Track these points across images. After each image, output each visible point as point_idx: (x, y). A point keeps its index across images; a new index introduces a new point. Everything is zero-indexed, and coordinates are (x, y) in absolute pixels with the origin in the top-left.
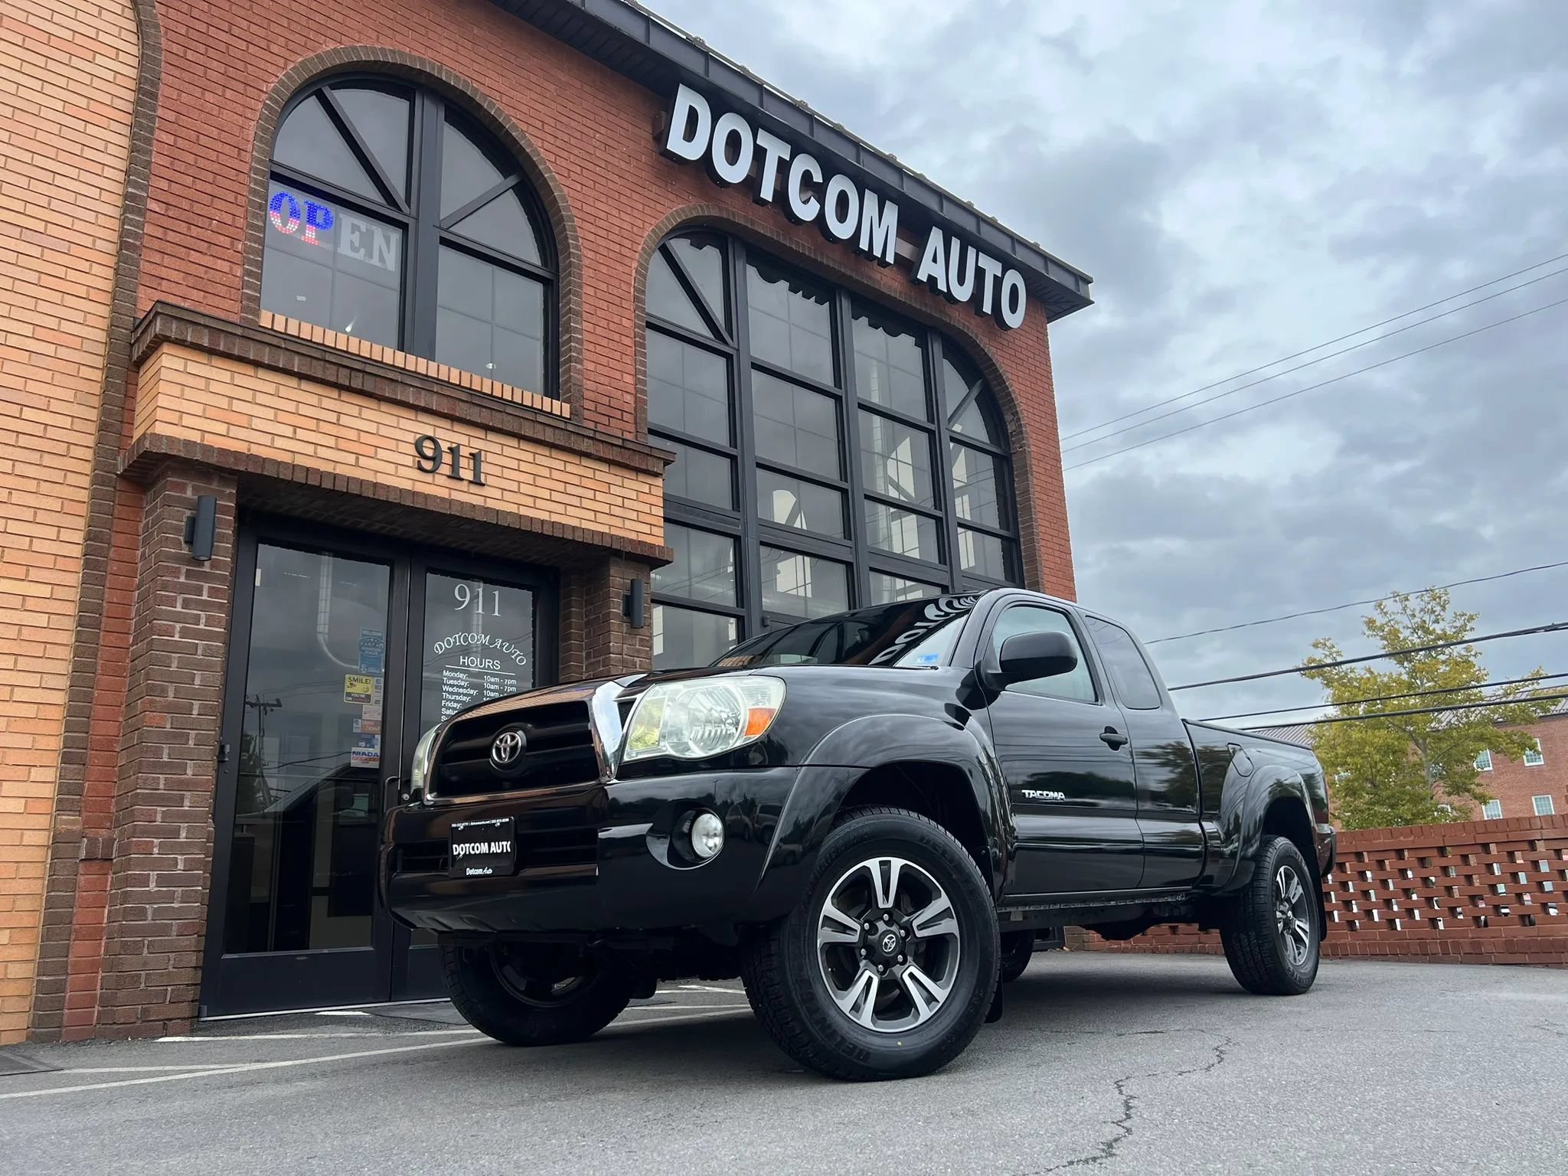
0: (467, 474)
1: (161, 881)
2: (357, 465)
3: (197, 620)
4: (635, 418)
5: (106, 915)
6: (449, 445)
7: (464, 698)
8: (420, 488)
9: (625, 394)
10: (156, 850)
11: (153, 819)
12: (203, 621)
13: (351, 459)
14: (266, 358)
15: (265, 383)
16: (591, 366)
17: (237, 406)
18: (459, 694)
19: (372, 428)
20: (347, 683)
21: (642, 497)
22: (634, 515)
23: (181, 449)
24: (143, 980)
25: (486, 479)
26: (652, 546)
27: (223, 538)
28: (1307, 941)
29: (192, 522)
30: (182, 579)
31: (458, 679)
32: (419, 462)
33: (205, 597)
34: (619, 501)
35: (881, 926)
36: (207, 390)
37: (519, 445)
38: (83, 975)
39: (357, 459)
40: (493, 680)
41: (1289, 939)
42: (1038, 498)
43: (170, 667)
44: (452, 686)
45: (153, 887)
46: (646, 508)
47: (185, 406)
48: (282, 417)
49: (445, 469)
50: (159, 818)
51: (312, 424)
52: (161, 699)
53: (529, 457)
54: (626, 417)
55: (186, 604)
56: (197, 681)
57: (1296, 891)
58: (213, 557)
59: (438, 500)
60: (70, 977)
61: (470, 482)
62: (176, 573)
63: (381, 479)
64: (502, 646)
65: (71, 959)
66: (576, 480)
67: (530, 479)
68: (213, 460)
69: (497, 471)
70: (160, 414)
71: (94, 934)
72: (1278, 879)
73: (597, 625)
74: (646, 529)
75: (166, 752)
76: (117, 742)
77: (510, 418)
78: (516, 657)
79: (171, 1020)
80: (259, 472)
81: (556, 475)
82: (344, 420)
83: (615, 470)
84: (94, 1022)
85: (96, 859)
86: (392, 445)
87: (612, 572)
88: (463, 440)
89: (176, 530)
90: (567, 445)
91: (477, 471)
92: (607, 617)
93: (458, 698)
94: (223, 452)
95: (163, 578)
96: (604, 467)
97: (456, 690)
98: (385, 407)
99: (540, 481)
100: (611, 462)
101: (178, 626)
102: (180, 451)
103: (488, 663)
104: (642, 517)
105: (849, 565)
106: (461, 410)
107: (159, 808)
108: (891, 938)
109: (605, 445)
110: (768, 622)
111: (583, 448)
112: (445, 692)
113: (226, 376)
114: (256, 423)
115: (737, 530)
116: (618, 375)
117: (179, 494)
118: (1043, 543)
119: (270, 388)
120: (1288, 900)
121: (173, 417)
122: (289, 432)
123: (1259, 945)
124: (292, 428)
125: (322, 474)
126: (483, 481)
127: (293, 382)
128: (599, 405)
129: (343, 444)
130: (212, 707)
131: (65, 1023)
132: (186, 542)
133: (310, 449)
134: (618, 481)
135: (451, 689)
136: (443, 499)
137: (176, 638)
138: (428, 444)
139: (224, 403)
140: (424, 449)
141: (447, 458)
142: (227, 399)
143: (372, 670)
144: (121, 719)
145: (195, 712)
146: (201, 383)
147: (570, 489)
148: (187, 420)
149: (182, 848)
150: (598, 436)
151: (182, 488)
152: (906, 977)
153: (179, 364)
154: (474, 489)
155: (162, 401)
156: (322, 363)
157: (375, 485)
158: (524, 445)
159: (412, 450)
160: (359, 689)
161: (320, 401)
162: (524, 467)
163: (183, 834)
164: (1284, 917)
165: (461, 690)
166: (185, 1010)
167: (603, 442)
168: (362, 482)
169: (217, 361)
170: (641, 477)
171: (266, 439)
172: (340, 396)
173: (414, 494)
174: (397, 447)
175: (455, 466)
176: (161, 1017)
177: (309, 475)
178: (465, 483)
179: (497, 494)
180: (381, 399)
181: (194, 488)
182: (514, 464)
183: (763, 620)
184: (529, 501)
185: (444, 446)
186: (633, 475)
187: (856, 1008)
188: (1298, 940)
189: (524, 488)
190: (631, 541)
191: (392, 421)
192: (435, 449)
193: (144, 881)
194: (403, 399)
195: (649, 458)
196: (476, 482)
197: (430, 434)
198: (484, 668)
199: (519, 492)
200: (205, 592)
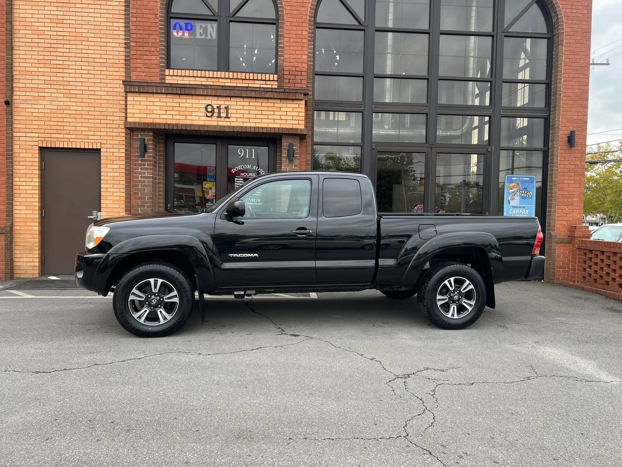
0: (223, 115)
2: (186, 119)
6: (217, 106)
8: (208, 123)
9: (303, 64)
12: (146, 173)
13: (184, 117)
15: (156, 98)
16: (287, 56)
17: (149, 108)
19: (190, 105)
20: (204, 184)
21: (295, 110)
22: (291, 118)
25: (231, 115)
27: (150, 148)
30: (140, 162)
31: (240, 181)
32: (206, 114)
33: (146, 167)
34: (285, 113)
36: (140, 105)
39: (186, 117)
43: (139, 187)
44: (238, 183)
47: (134, 111)
48: (162, 108)
49: (216, 115)
51: (171, 108)
52: (137, 196)
53: (247, 104)
54: (303, 73)
55: (141, 169)
56: (146, 190)
58: (147, 155)
59: (212, 126)
61: (225, 117)
62: (138, 160)
64: (255, 168)
66: (266, 109)
67: (247, 112)
68: (142, 127)
69: (235, 111)
70: (128, 115)
74: (296, 122)
75: (140, 210)
77: (237, 91)
78: (261, 172)
80: (155, 128)
81: (258, 108)
82: (181, 105)
83: (283, 101)
86: (197, 110)
87: (283, 141)
88: (222, 103)
89: (137, 148)
90: (261, 96)
91: (227, 113)
92: (282, 157)
95: (136, 163)
96: (279, 101)
98: (194, 97)
99: (252, 112)
100: (281, 99)
101: (140, 175)
102: (133, 126)
103: (250, 174)
104: (295, 118)
105: (427, 115)
106: (220, 92)
109: (278, 93)
110: (374, 147)
111: (268, 96)
113: (145, 99)
114: (155, 112)
116: (300, 57)
117: (137, 137)
119: (158, 100)
121: (132, 115)
122: (164, 112)
125: (173, 125)
126: (229, 116)
127: (164, 96)
128: (291, 72)
129: (181, 113)
130: (150, 197)
133: (170, 117)
134: (284, 105)
136: (215, 126)
137: (140, 179)
138: (209, 107)
140: (208, 109)
141: (216, 110)
142: (146, 106)
143: (211, 180)
145: (146, 199)
146: (138, 103)
147: (264, 113)
148: (136, 115)
151: (137, 135)
152: (158, 312)
153: (131, 99)
154: (226, 120)
155: (128, 111)
156: (171, 88)
157: (191, 125)
158: (245, 100)
159: (204, 110)
160: (207, 186)
161: (174, 100)
162: (245, 108)
167: (276, 92)
168: (186, 125)
169: (142, 95)
170: (295, 102)
171: (157, 116)
172: (180, 97)
173: (204, 126)
174: (199, 110)
175: (219, 113)
177: (170, 126)
178: (223, 118)
179: (235, 120)
180: (192, 95)
181: (141, 135)
182: (241, 108)
183: (372, 145)
184: (247, 120)
185: (215, 106)
186: (291, 102)
189: (246, 116)
190: (288, 129)
191: (197, 101)
192: (212, 108)
194: (199, 94)
195: (297, 94)
196: (227, 117)
197: (210, 103)
198: (249, 176)
199: (243, 118)
200: (146, 165)
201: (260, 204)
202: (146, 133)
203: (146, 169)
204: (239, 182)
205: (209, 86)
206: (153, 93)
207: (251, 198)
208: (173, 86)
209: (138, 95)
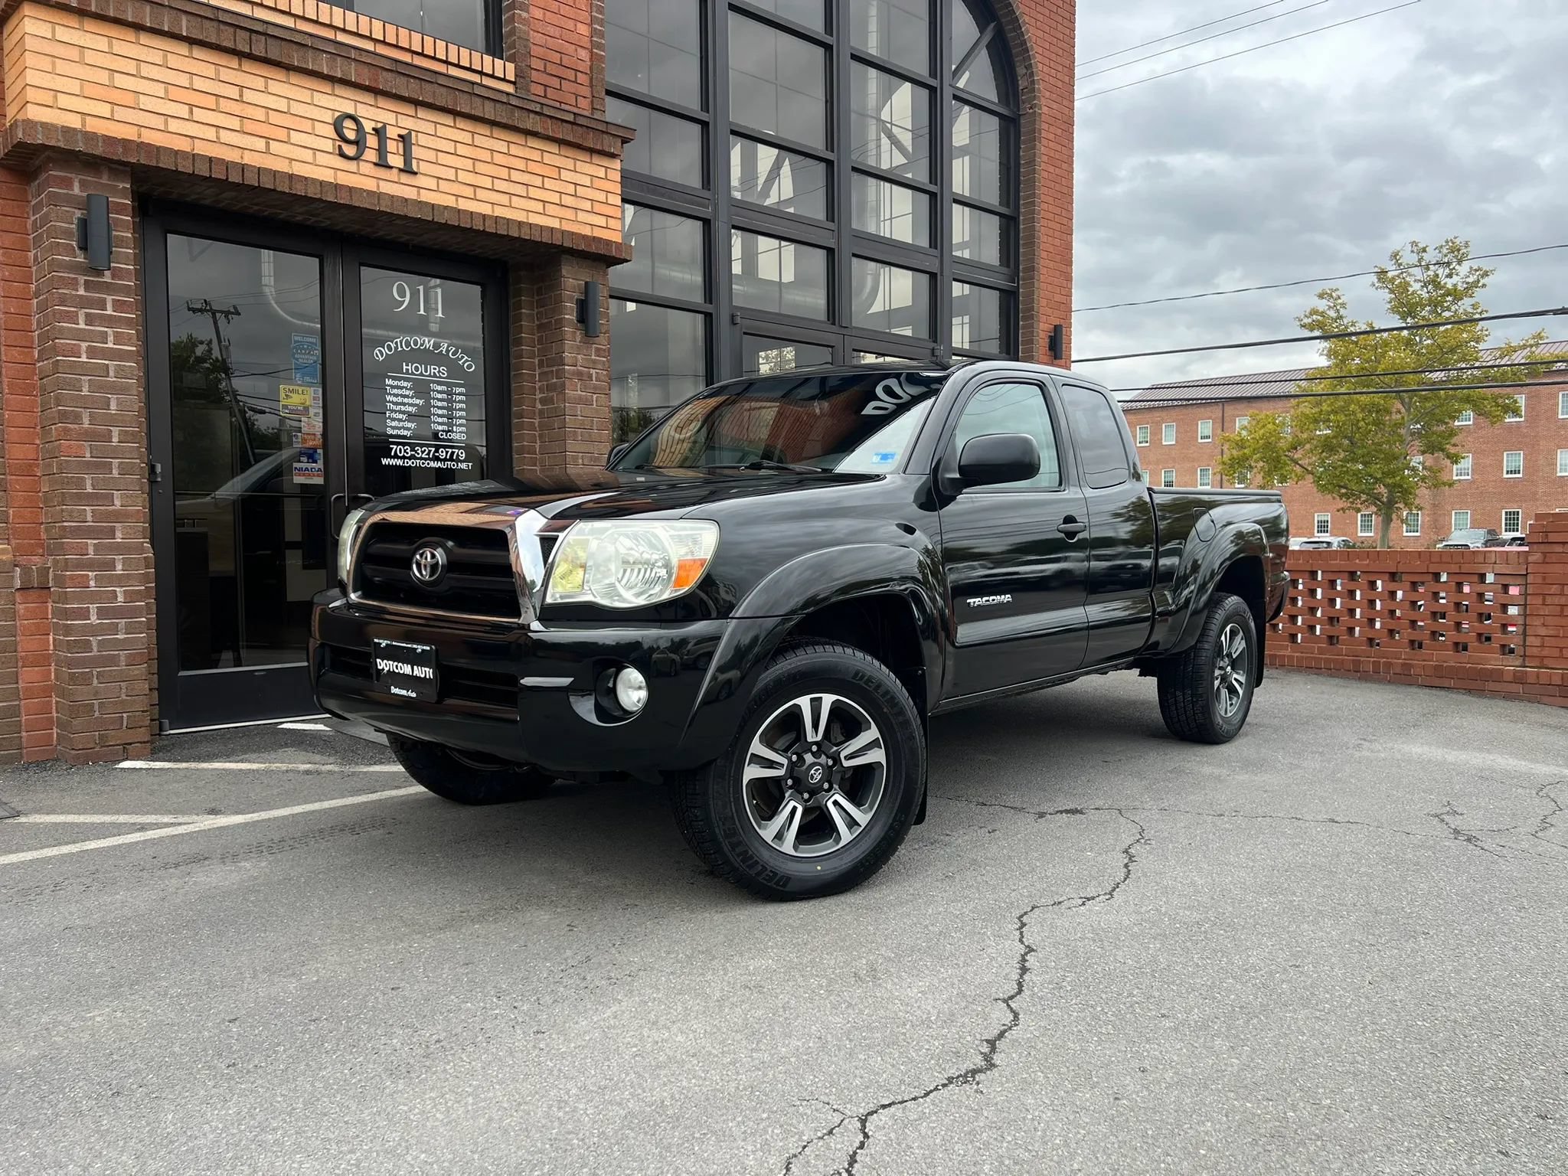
0: (396, 161)
1: (102, 613)
2: (268, 152)
3: (104, 338)
4: (591, 79)
5: (51, 642)
6: (373, 124)
7: (410, 409)
8: (344, 179)
9: (579, 49)
10: (92, 583)
11: (85, 552)
12: (111, 338)
13: (260, 144)
14: (148, 20)
15: (149, 50)
16: (538, 14)
17: (120, 81)
18: (404, 404)
19: (282, 105)
20: (282, 395)
21: (598, 183)
22: (587, 205)
23: (60, 138)
24: (96, 707)
25: (418, 166)
26: (608, 243)
27: (122, 242)
28: (1241, 692)
29: (84, 224)
30: (81, 292)
31: (402, 388)
32: (340, 146)
33: (109, 312)
34: (571, 189)
35: (809, 758)
36: (82, 62)
37: (455, 123)
38: (36, 700)
39: (268, 144)
40: (439, 388)
41: (1224, 692)
42: (1044, 171)
43: (81, 391)
44: (396, 395)
45: (94, 619)
46: (601, 197)
47: (59, 83)
48: (174, 93)
49: (371, 155)
50: (91, 550)
51: (210, 102)
52: (76, 426)
53: (466, 137)
54: (581, 78)
55: (89, 320)
56: (113, 406)
57: (1239, 645)
58: (112, 265)
59: (365, 194)
60: (23, 702)
61: (401, 170)
62: (74, 284)
63: (298, 169)
64: (448, 351)
65: (21, 685)
66: (520, 164)
67: (468, 164)
68: (99, 151)
69: (430, 155)
70: (31, 94)
71: (42, 660)
72: (1223, 638)
73: (550, 331)
74: (601, 221)
75: (89, 483)
76: (37, 466)
77: (443, 90)
78: (464, 363)
79: (131, 744)
80: (154, 163)
81: (499, 158)
82: (249, 96)
83: (565, 151)
84: (55, 743)
85: (33, 588)
86: (306, 126)
87: (564, 272)
88: (389, 118)
89: (67, 234)
90: (510, 122)
91: (407, 156)
92: (560, 323)
93: (403, 408)
94: (109, 140)
95: (60, 291)
96: (554, 148)
97: (400, 400)
98: (295, 78)
99: (481, 167)
100: (561, 142)
101: (84, 345)
102: (59, 140)
103: (433, 369)
104: (598, 208)
105: (830, 252)
106: (385, 81)
107: (89, 541)
108: (817, 770)
109: (554, 120)
110: (738, 320)
111: (529, 126)
112: (389, 402)
113: (102, 44)
114: (145, 102)
115: (707, 212)
116: (570, 25)
117: (65, 191)
118: (1043, 222)
119: (156, 57)
120: (1229, 655)
121: (46, 98)
122: (184, 111)
123: (1193, 702)
124: (187, 107)
125: (228, 165)
126: (415, 169)
127: (183, 49)
128: (548, 64)
129: (249, 126)
130: (133, 434)
131: (25, 745)
132: (80, 248)
133: (211, 134)
134: (569, 163)
135: (395, 399)
136: (370, 193)
137: (84, 359)
138: (349, 124)
139: (103, 77)
140: (345, 130)
141: (372, 141)
142: (107, 71)
143: (308, 380)
144: (38, 442)
145: (115, 439)
146: (74, 54)
147: (516, 176)
148: (64, 101)
149: (120, 581)
150: (546, 111)
151: (67, 183)
152: (830, 805)
153: (44, 30)
154: (405, 178)
155: (31, 77)
156: (215, 24)
157: (291, 176)
158: (461, 123)
159: (331, 132)
160: (295, 400)
161: (218, 73)
162: (462, 150)
163: (119, 567)
164: (1223, 672)
165: (406, 400)
166: (143, 734)
167: (551, 117)
168: (275, 174)
169: (90, 25)
170: (596, 159)
171: (157, 122)
172: (240, 65)
173: (337, 187)
174: (314, 128)
175: (382, 151)
176: (118, 742)
177: (213, 166)
178: (395, 171)
179: (432, 183)
180: (289, 68)
181: (83, 184)
182: (449, 147)
183: (733, 317)
184: (468, 192)
185: (368, 126)
186: (586, 157)
187: (779, 836)
188: (1232, 691)
189: (463, 176)
190: (585, 237)
191: (305, 96)
192: (357, 131)
193: (85, 614)
194: (316, 68)
195: (605, 136)
196: (408, 170)
197: (351, 111)
198: (430, 376)
199: (456, 181)
200: (109, 306)
201: (463, 466)
202: (105, 180)
203: (110, 321)
204: (399, 392)
205: (353, 51)
206: (138, 27)
207: (437, 448)
208: (222, 17)
209: (73, 21)
